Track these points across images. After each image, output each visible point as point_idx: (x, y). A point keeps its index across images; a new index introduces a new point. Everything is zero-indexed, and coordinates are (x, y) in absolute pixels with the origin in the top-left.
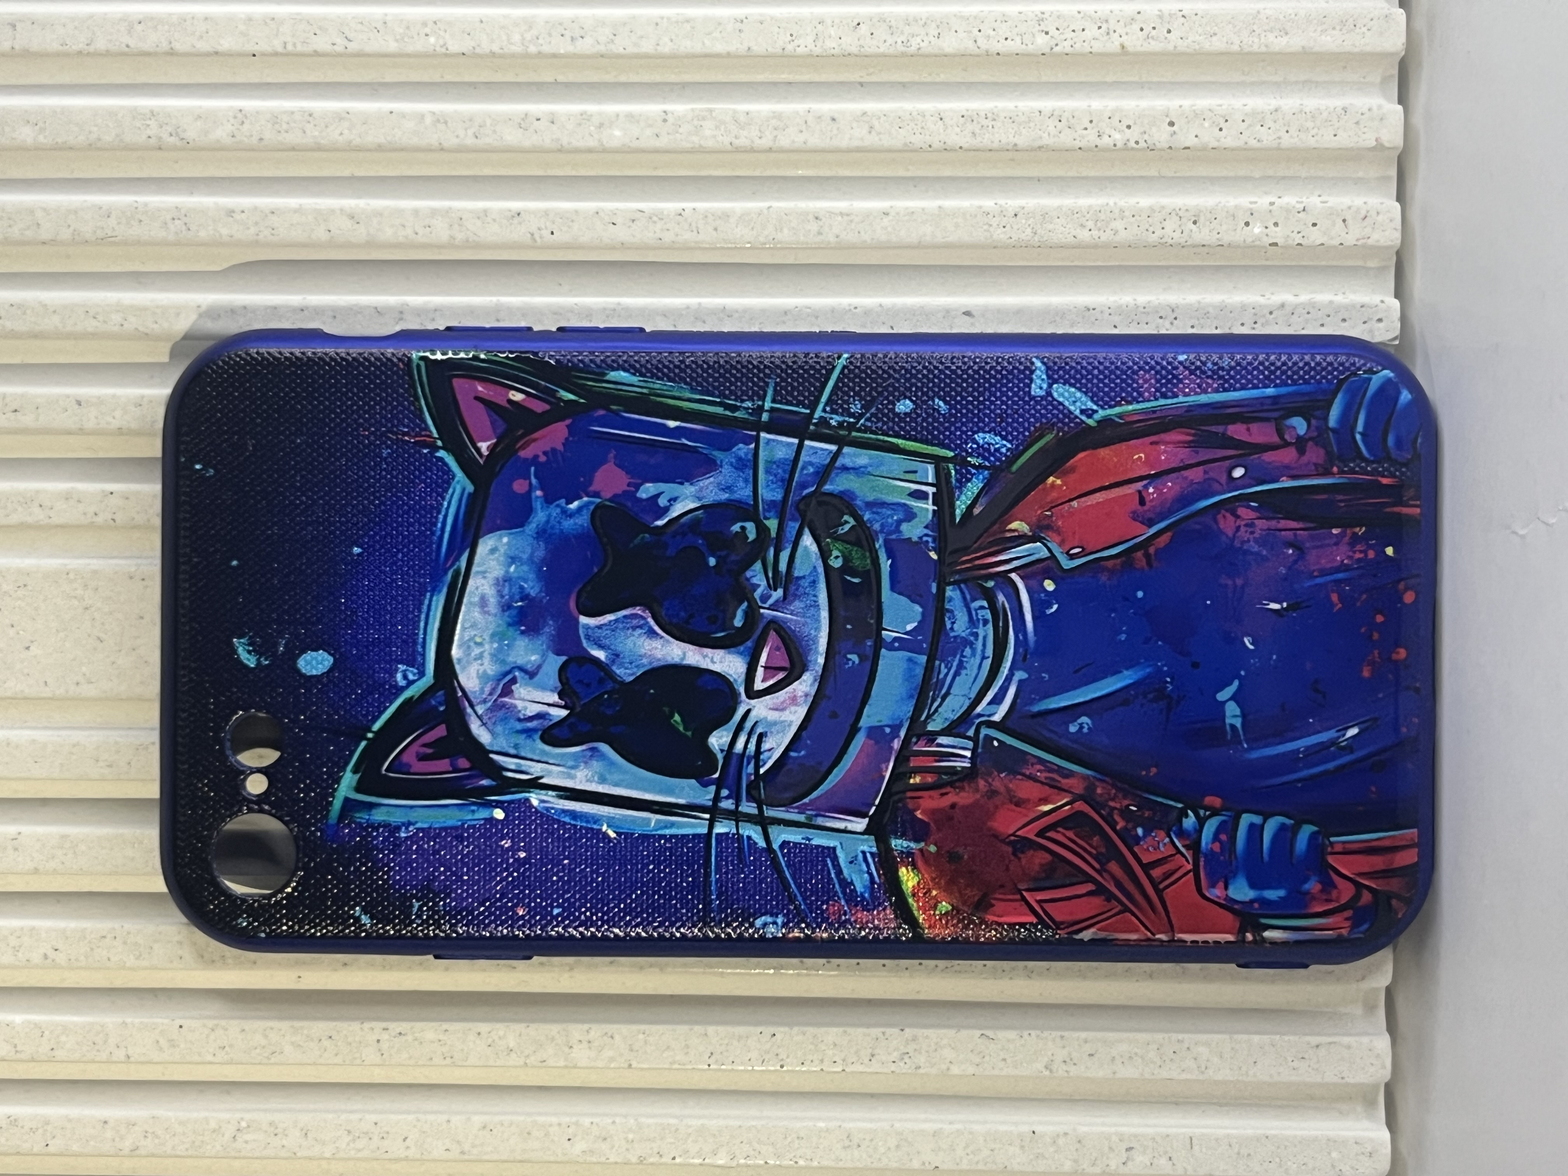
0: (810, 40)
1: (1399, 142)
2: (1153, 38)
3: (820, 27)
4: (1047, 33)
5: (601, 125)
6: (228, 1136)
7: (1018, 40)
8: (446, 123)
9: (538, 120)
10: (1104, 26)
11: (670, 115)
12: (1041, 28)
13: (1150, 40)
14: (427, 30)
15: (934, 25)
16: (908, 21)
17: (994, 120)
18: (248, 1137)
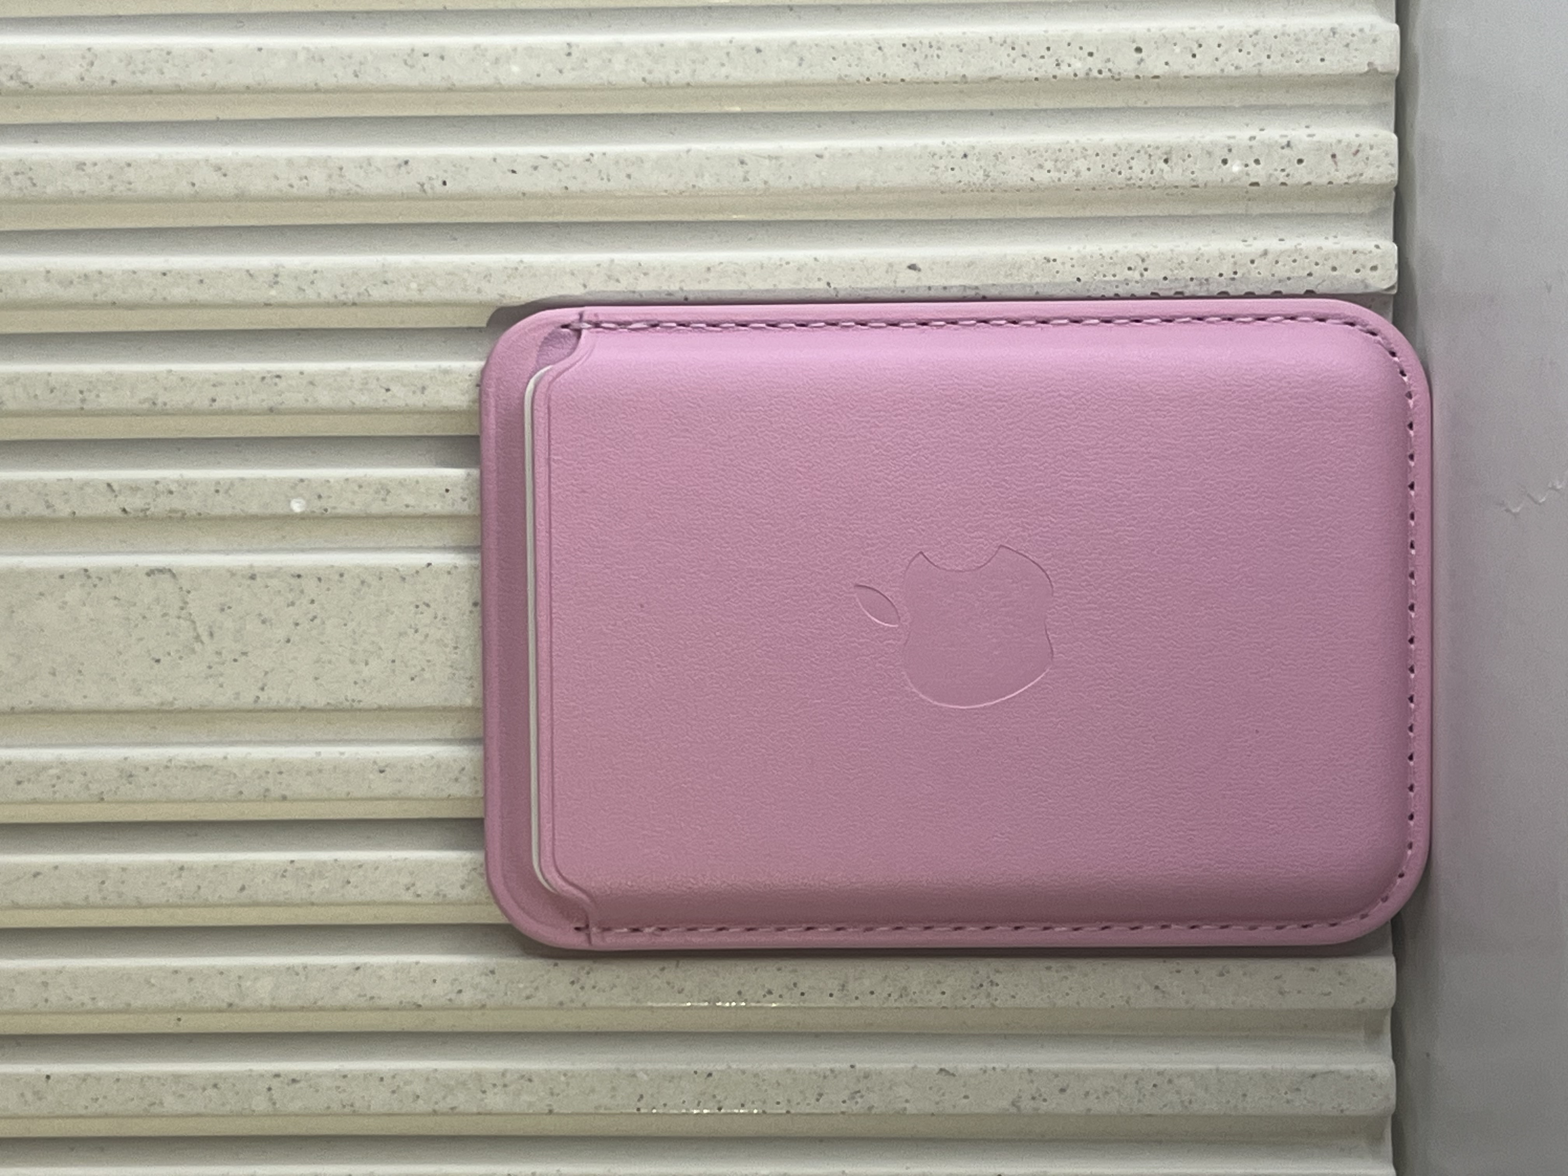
1: (1395, 66)
5: (497, 61)
8: (322, 60)
9: (426, 55)
11: (574, 48)
17: (939, 48)
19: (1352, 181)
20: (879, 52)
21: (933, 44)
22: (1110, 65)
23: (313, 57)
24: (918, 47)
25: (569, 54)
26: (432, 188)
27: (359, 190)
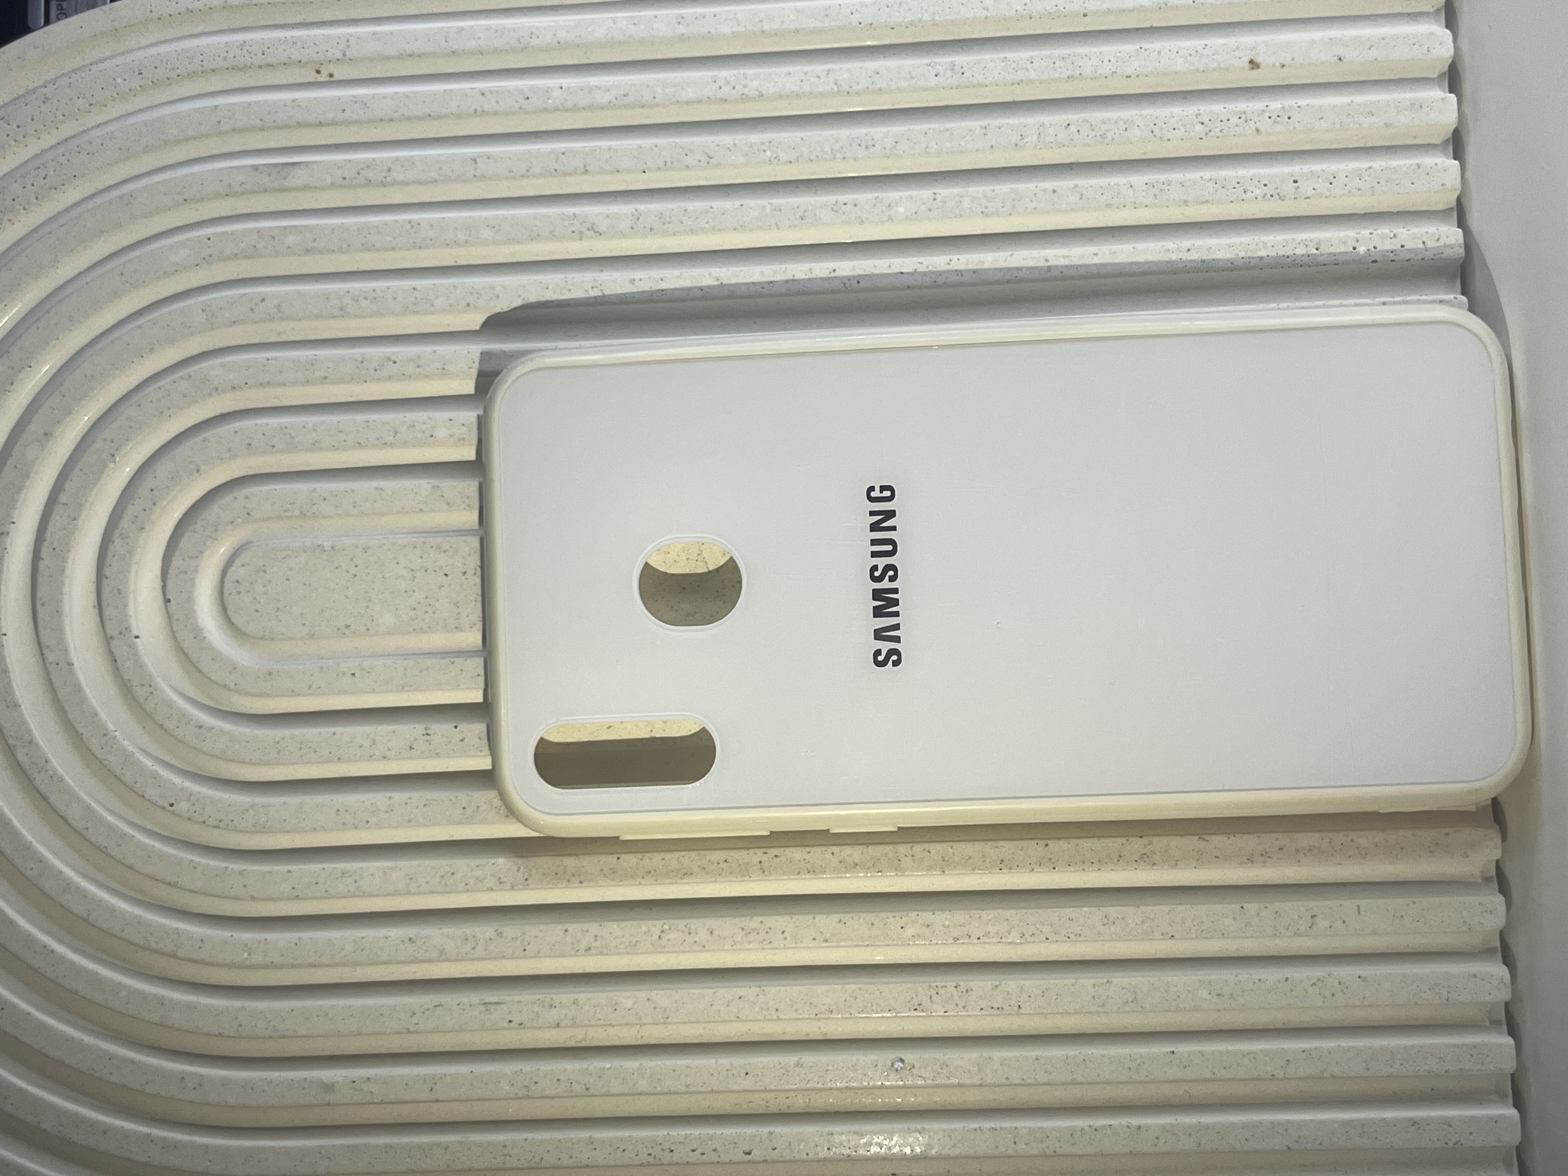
0: (1035, 137)
1: (1458, 185)
2: (1278, 123)
3: (1041, 129)
4: (1203, 124)
5: (890, 206)
6: (655, 937)
7: (1183, 130)
8: (781, 210)
9: (845, 204)
10: (1243, 117)
11: (938, 195)
12: (1199, 120)
13: (1277, 124)
14: (765, 148)
15: (1122, 122)
16: (1104, 122)
17: (1169, 185)
18: (671, 936)
19: (1436, 257)
20: (1131, 189)
21: (1165, 183)
22: (1278, 191)
23: (775, 209)
24: (1155, 184)
25: (935, 199)
26: (850, 286)
27: (805, 289)
